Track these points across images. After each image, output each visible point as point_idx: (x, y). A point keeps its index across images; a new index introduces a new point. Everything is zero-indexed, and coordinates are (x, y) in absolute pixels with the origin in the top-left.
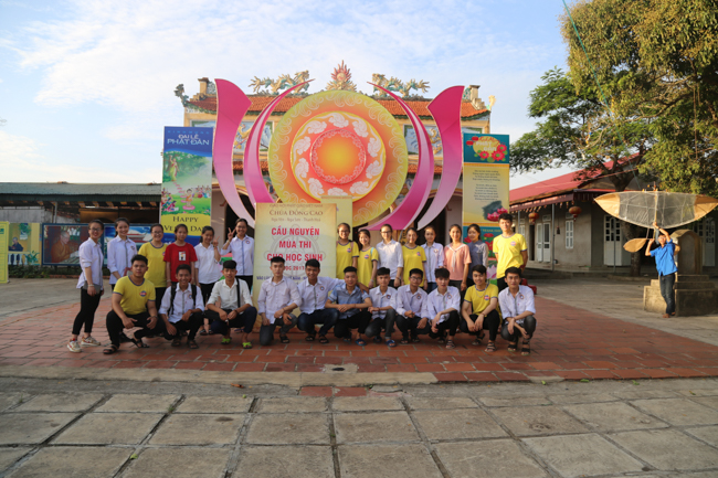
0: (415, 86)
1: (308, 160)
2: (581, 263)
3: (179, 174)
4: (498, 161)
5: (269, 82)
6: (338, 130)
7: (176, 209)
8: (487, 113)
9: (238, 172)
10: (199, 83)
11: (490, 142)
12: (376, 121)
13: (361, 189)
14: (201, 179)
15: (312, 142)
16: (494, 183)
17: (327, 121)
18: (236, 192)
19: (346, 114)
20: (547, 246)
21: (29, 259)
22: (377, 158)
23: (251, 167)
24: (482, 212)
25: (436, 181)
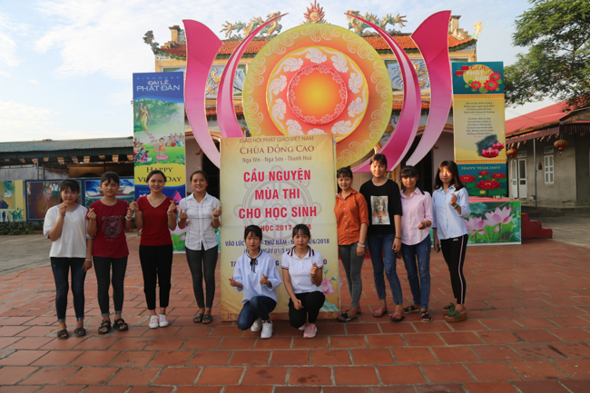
0: (391, 21)
1: (285, 101)
2: (565, 198)
3: (150, 122)
4: (491, 91)
5: (241, 26)
6: (316, 66)
7: (149, 159)
8: (473, 42)
9: (212, 118)
10: (170, 31)
11: (482, 71)
12: (356, 54)
13: (343, 129)
14: (174, 127)
15: (288, 81)
16: (488, 115)
17: (303, 57)
18: (211, 138)
19: (324, 48)
20: (523, 183)
21: (14, 216)
22: (359, 95)
23: (225, 112)
24: (476, 148)
25: (425, 117)
